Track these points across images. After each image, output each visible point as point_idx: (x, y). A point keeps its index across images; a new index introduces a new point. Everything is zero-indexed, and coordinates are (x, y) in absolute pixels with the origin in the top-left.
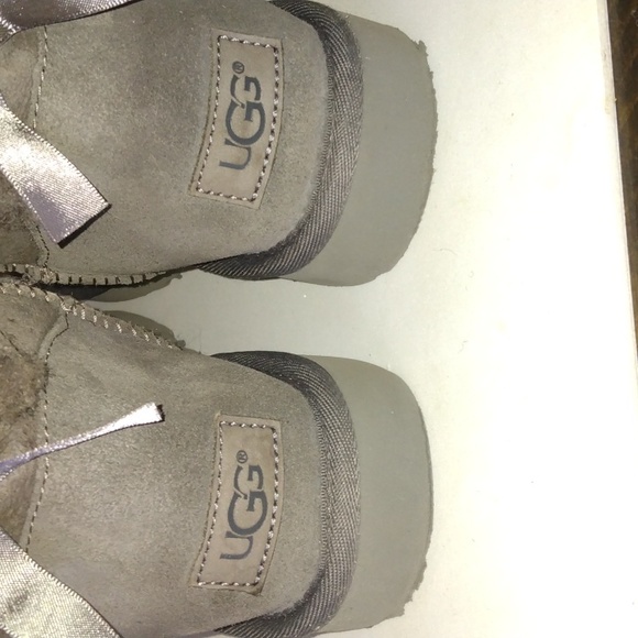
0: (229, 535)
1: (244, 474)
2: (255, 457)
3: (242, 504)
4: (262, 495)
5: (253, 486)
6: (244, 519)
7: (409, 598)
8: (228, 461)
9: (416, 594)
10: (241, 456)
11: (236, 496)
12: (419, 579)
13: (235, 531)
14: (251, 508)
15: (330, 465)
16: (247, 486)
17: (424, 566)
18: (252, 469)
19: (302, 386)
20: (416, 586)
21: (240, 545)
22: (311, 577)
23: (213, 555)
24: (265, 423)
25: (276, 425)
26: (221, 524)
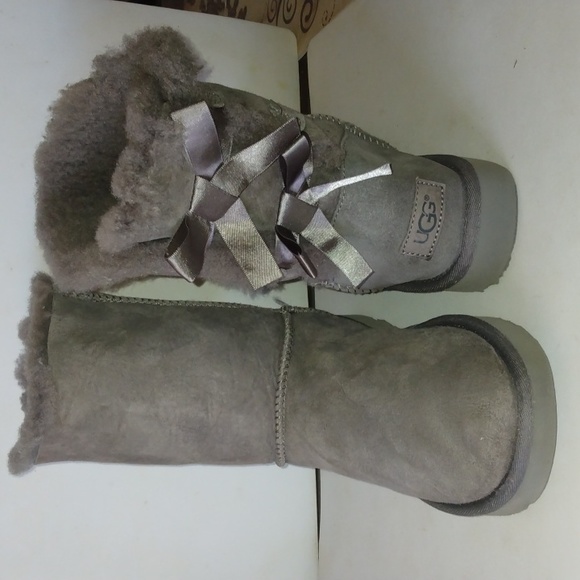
0: (418, 232)
1: (427, 206)
2: (433, 198)
3: (425, 219)
4: (435, 216)
5: (431, 211)
6: (426, 225)
7: (501, 275)
8: (420, 199)
9: (505, 273)
10: (426, 198)
11: (423, 215)
12: (507, 265)
13: (421, 230)
14: (429, 221)
15: (467, 206)
16: (428, 211)
17: (510, 259)
18: (431, 204)
19: (458, 170)
20: (505, 269)
21: (423, 237)
22: (454, 257)
23: (410, 240)
24: (439, 184)
25: (444, 185)
26: (415, 227)
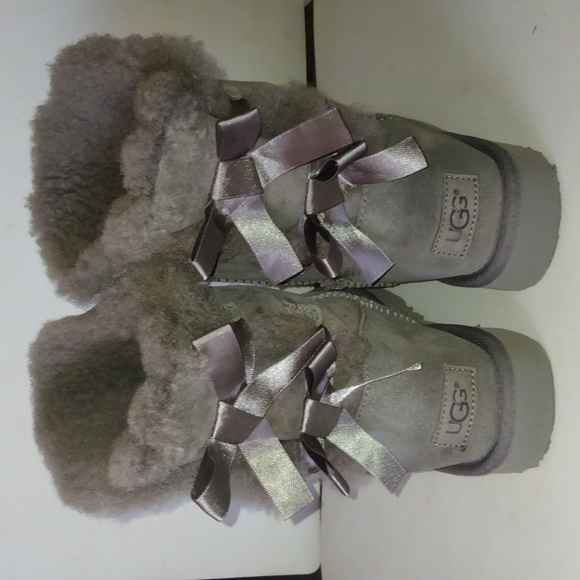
0: (450, 422)
1: (458, 393)
2: (463, 385)
3: (457, 408)
4: (466, 404)
5: (462, 399)
6: (458, 415)
7: (541, 458)
8: (449, 386)
9: (545, 456)
10: (456, 385)
11: (454, 404)
12: (547, 449)
13: (454, 420)
14: (461, 410)
15: (501, 390)
16: (459, 399)
17: (550, 442)
18: (462, 391)
19: (485, 348)
20: (545, 452)
21: (456, 427)
22: (490, 445)
23: (442, 432)
24: (468, 368)
25: (473, 369)
26: (446, 417)
